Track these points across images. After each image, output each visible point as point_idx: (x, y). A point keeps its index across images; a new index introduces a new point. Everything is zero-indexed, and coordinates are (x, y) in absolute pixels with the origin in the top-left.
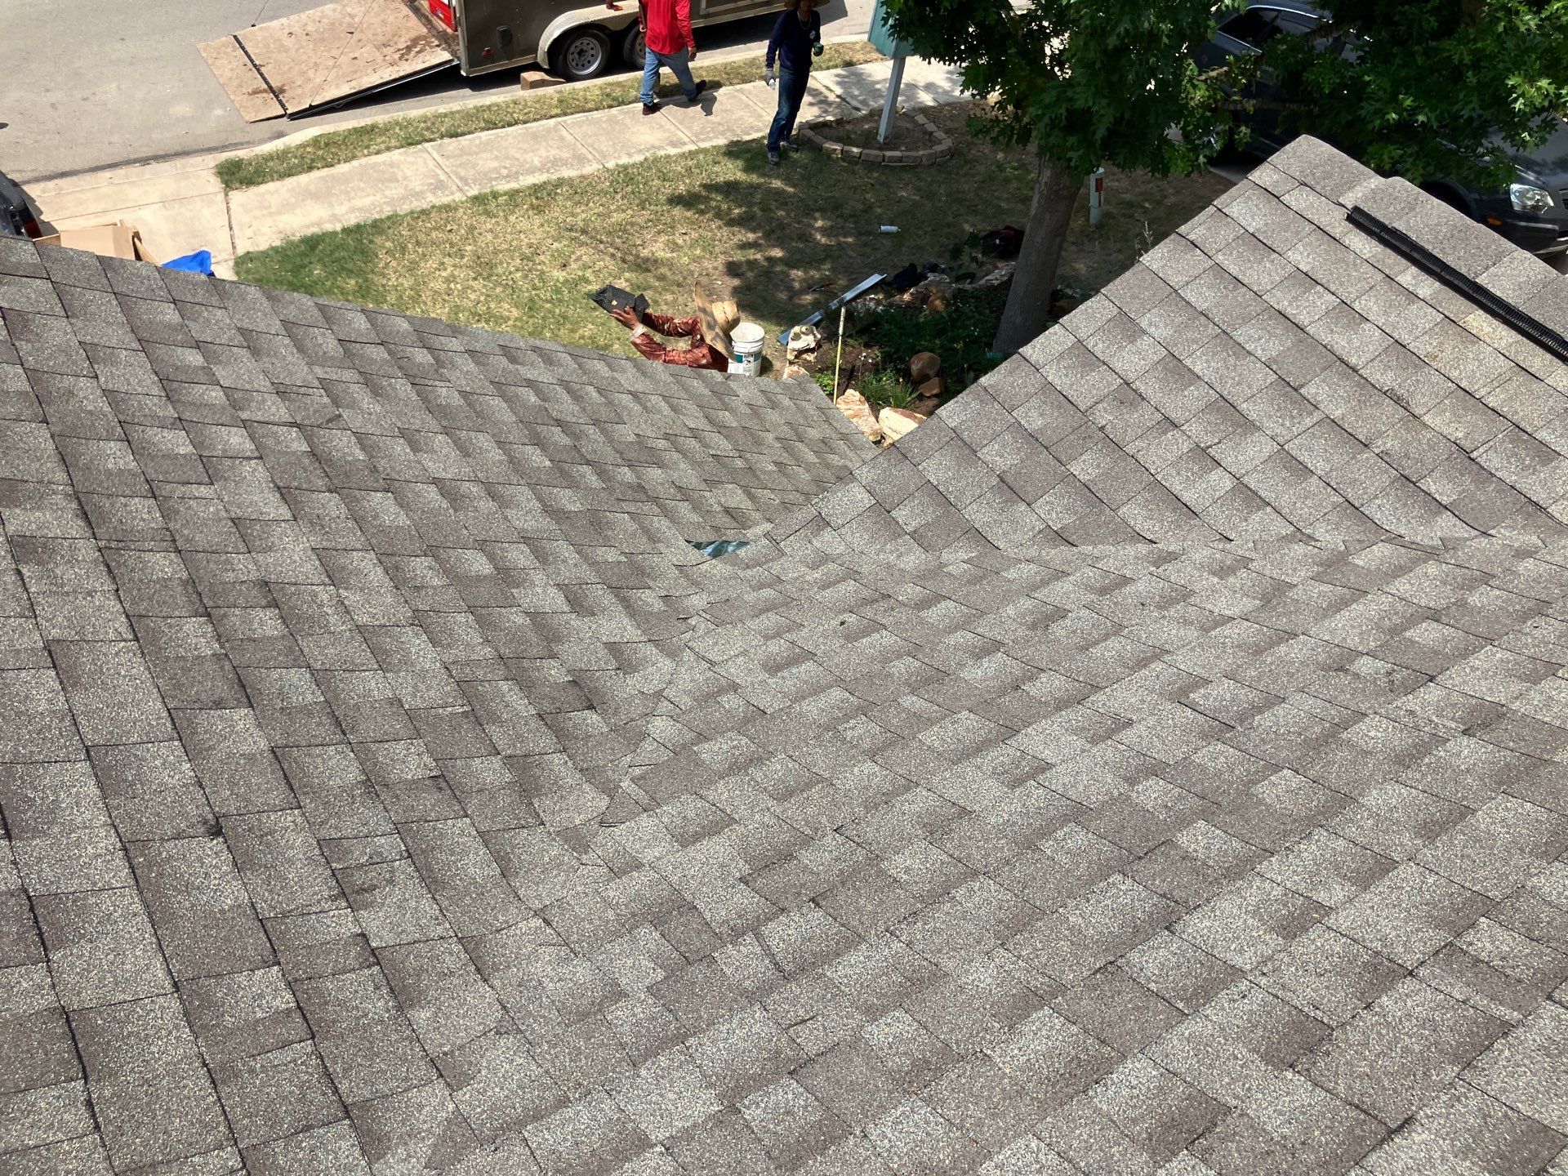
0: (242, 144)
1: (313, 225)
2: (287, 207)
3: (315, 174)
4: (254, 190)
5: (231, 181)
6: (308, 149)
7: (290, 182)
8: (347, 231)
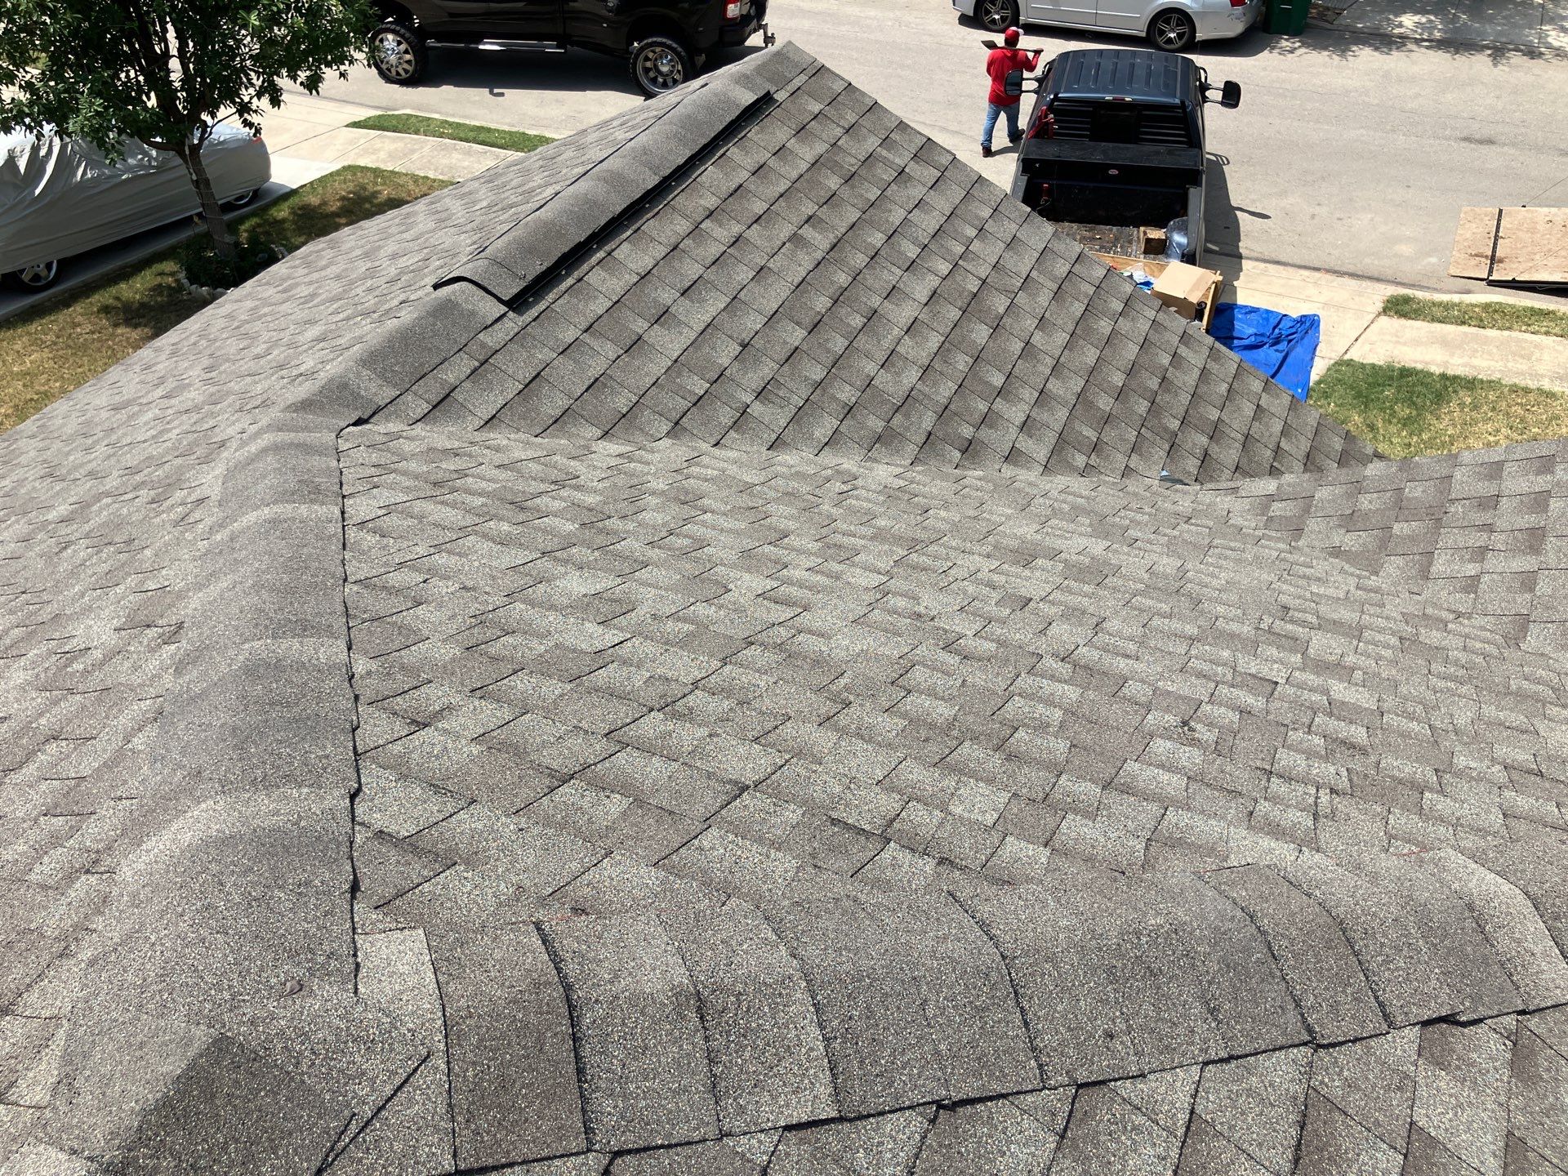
0: (1429, 288)
1: (1421, 362)
2: (1416, 343)
3: (1465, 328)
4: (1403, 321)
5: (1390, 310)
6: (1477, 310)
7: (1437, 327)
8: (1443, 376)
